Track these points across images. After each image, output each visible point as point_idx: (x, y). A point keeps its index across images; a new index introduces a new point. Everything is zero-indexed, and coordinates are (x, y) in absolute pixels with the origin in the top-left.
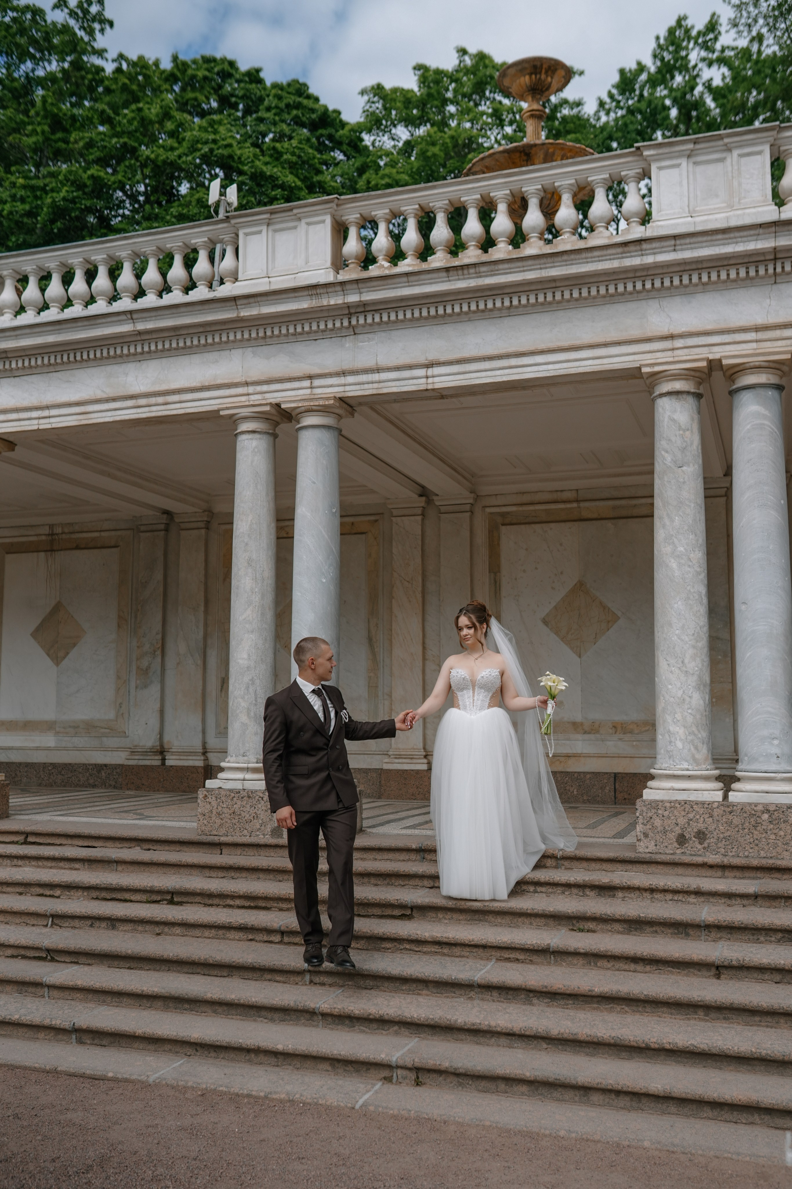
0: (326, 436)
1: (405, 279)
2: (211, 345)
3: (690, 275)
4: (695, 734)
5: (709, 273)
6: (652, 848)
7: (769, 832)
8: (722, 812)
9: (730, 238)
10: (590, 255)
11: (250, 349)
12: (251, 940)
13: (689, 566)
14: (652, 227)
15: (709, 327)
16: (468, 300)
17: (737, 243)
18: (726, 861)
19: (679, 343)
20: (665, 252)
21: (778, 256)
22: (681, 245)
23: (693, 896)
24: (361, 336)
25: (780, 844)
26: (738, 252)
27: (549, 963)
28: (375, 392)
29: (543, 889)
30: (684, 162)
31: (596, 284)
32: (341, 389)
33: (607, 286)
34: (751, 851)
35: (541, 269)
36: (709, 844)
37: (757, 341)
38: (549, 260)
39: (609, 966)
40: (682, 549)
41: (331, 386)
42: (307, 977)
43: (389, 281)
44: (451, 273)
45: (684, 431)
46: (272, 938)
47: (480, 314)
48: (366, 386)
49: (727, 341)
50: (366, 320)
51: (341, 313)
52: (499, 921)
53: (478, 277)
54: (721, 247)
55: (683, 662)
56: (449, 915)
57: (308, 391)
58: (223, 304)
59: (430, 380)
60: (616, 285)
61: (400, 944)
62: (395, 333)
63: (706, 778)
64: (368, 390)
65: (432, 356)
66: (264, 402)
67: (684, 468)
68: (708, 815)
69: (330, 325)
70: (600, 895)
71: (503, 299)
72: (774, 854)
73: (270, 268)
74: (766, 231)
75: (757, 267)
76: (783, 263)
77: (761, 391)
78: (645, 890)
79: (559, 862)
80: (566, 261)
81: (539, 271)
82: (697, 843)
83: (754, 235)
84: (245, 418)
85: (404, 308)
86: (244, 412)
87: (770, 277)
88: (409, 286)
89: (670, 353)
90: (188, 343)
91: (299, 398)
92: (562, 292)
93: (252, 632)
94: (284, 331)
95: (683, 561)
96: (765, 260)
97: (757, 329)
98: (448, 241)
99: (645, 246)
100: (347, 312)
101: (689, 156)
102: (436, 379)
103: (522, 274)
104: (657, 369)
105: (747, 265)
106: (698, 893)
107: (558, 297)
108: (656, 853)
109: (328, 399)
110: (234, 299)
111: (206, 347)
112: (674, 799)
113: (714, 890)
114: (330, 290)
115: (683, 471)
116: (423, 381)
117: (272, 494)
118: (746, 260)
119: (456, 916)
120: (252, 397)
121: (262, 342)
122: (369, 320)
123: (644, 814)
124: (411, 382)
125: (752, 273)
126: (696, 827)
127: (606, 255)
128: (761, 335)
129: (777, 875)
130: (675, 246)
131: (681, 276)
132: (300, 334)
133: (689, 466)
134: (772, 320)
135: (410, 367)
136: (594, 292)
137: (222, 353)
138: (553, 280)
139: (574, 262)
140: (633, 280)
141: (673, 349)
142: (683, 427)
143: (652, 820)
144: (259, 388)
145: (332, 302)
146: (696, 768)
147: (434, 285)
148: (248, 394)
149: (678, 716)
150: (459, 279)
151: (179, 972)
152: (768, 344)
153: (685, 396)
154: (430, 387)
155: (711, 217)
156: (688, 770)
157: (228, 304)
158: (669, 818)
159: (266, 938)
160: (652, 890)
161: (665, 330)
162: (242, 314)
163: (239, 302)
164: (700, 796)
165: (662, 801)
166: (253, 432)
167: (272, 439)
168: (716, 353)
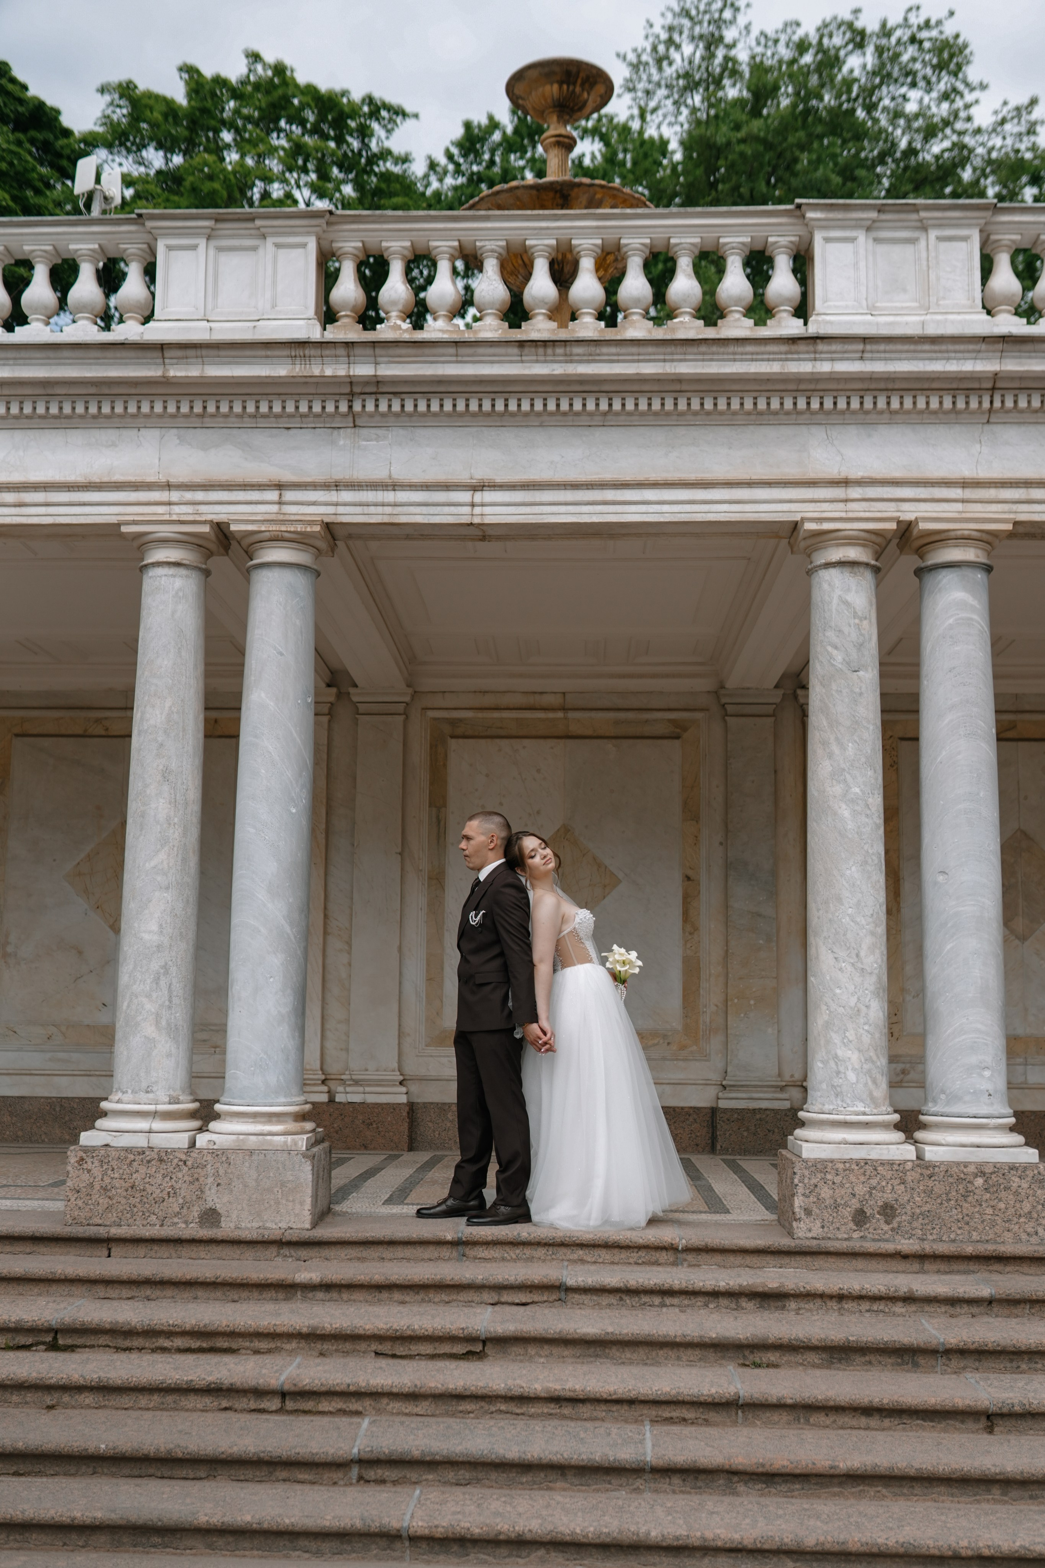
0: (300, 581)
1: (452, 350)
2: (107, 417)
3: (875, 397)
4: (873, 1062)
5: (902, 397)
6: (817, 1231)
7: (984, 1205)
8: (918, 1176)
9: (940, 352)
10: (740, 349)
11: (175, 431)
12: (226, 1409)
13: (867, 816)
14: (816, 321)
15: (897, 474)
16: (544, 395)
17: (948, 359)
18: (928, 1248)
19: (855, 492)
20: (848, 359)
21: (998, 385)
22: (872, 352)
23: (900, 1304)
24: (364, 432)
25: (999, 1221)
26: (949, 372)
27: (735, 1423)
28: (386, 519)
29: (676, 1301)
30: (861, 236)
31: (740, 394)
32: (331, 510)
33: (755, 398)
34: (959, 1232)
35: (664, 361)
36: (900, 1223)
37: (963, 501)
38: (679, 349)
39: (828, 1422)
40: (857, 790)
41: (314, 504)
42: (355, 1471)
43: (427, 351)
44: (526, 350)
45: (861, 620)
46: (265, 1404)
47: (559, 418)
48: (372, 509)
49: (923, 496)
50: (377, 406)
51: (337, 391)
52: (628, 1355)
53: (566, 362)
54: (927, 362)
55: (857, 955)
56: (546, 1349)
57: (275, 508)
58: (140, 353)
59: (477, 510)
60: (768, 398)
61: (490, 1403)
62: (422, 433)
63: (884, 1126)
64: (376, 516)
65: (480, 474)
66: (198, 518)
67: (861, 673)
68: (898, 1181)
69: (317, 408)
70: (761, 1307)
71: (597, 399)
72: (991, 1236)
73: (209, 307)
74: (991, 347)
75: (967, 397)
76: (1003, 396)
77: (968, 572)
78: (831, 1297)
79: (679, 1255)
80: (703, 354)
81: (662, 364)
82: (882, 1222)
83: (973, 351)
84: (165, 542)
85: (442, 395)
86: (165, 531)
87: (983, 413)
88: (457, 362)
89: (841, 506)
90: (67, 410)
91: (259, 518)
92: (689, 399)
93: (167, 888)
94: (238, 409)
95: (858, 808)
96: (980, 389)
97: (965, 484)
98: (503, 302)
99: (821, 347)
100: (347, 390)
101: (868, 229)
102: (487, 510)
103: (636, 364)
104: (826, 526)
105: (954, 392)
106: (909, 1299)
107: (682, 405)
108: (823, 1239)
109: (311, 523)
110: (161, 348)
111: (98, 421)
112: (848, 1157)
113: (933, 1294)
114: (327, 352)
115: (859, 678)
116: (467, 510)
117: (201, 668)
118: (954, 386)
119: (556, 1350)
120: (176, 509)
121: (197, 422)
122: (383, 407)
123: (806, 1181)
124: (446, 509)
125: (961, 405)
126: (881, 1198)
127: (763, 353)
128: (969, 493)
129: (997, 1267)
130: (863, 352)
131: (862, 397)
132: (264, 416)
133: (867, 670)
134: (983, 473)
135: (447, 487)
136: (735, 405)
137: (125, 432)
138: (679, 379)
139: (715, 357)
140: (794, 394)
141: (846, 501)
142: (860, 614)
143: (817, 1190)
144: (189, 496)
145: (328, 372)
146: (875, 1111)
147: (496, 366)
148: (170, 504)
149: (851, 1034)
150: (537, 361)
151: (113, 1475)
152: (978, 507)
153: (862, 569)
154: (477, 520)
155: (898, 319)
156: (864, 1114)
157: (149, 354)
158: (842, 1185)
159: (253, 1405)
160: (841, 1297)
161: (834, 470)
162: (172, 373)
163: (167, 354)
164: (885, 1152)
165: (832, 1161)
166: (177, 564)
167: (203, 578)
168: (909, 513)
